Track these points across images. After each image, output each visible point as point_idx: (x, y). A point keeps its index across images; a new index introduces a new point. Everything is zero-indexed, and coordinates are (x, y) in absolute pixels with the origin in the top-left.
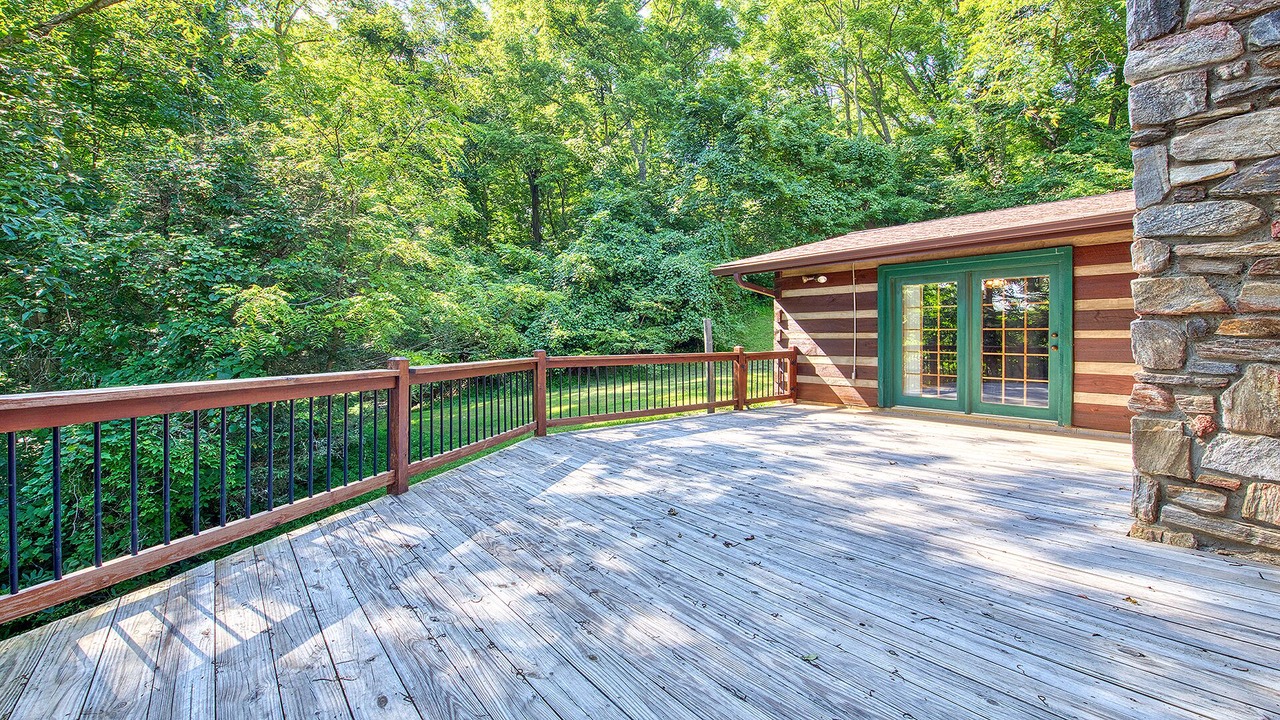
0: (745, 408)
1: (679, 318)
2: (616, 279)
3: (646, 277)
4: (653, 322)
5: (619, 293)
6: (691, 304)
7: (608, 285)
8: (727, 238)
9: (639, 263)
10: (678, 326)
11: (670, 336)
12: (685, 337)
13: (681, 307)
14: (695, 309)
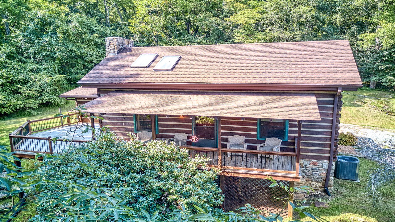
0: (70, 125)
1: (41, 95)
2: (12, 82)
3: (26, 82)
4: (30, 97)
5: (14, 88)
6: (45, 91)
7: (9, 85)
8: (56, 67)
9: (22, 78)
10: (41, 98)
11: (38, 102)
12: (44, 101)
13: (41, 92)
14: (47, 92)
